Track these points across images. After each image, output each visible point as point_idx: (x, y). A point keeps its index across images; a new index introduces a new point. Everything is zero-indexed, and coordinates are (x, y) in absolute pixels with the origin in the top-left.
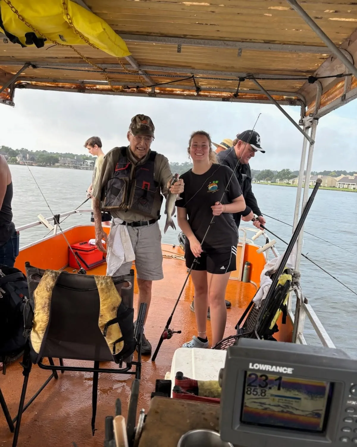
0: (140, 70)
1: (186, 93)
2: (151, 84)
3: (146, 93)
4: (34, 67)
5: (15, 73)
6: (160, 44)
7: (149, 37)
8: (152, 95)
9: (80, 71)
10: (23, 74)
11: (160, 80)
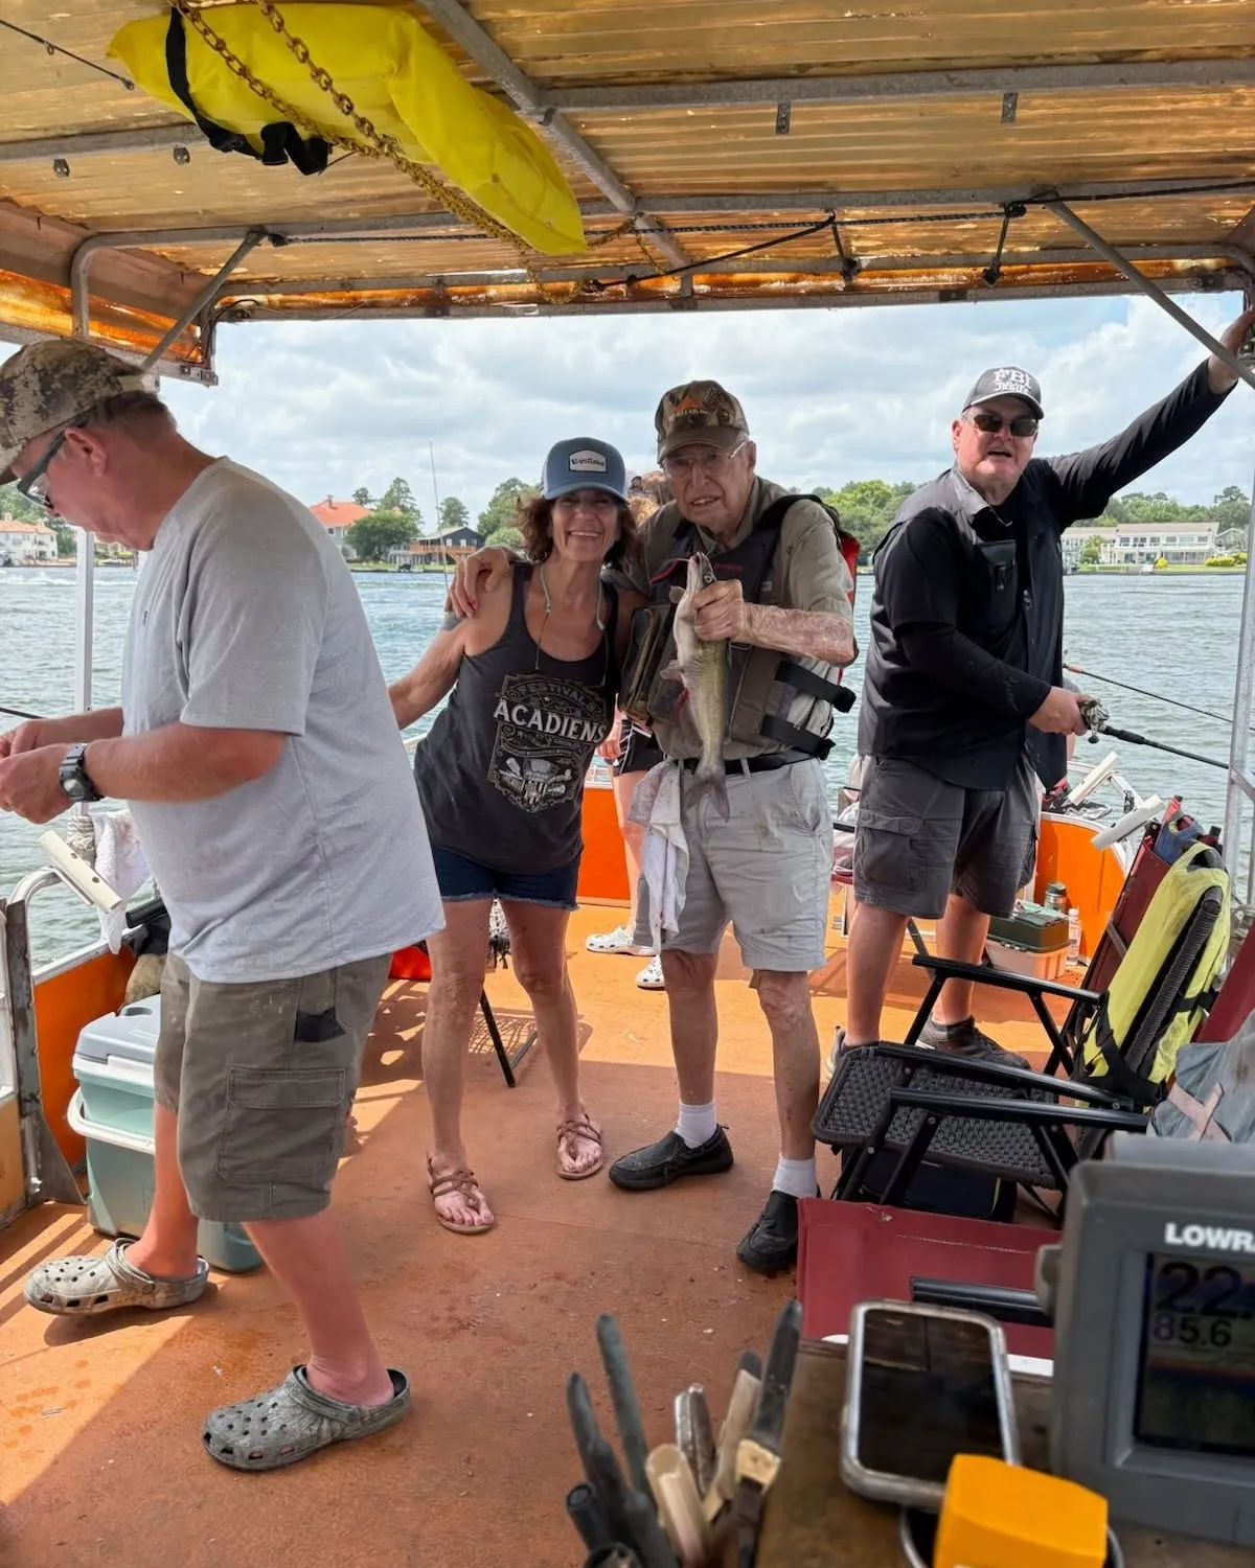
0: (641, 215)
1: (806, 284)
2: (679, 263)
3: (662, 299)
4: (278, 240)
5: (215, 271)
6: (711, 110)
7: (672, 88)
8: (685, 302)
9: (428, 242)
10: (239, 271)
11: (708, 247)
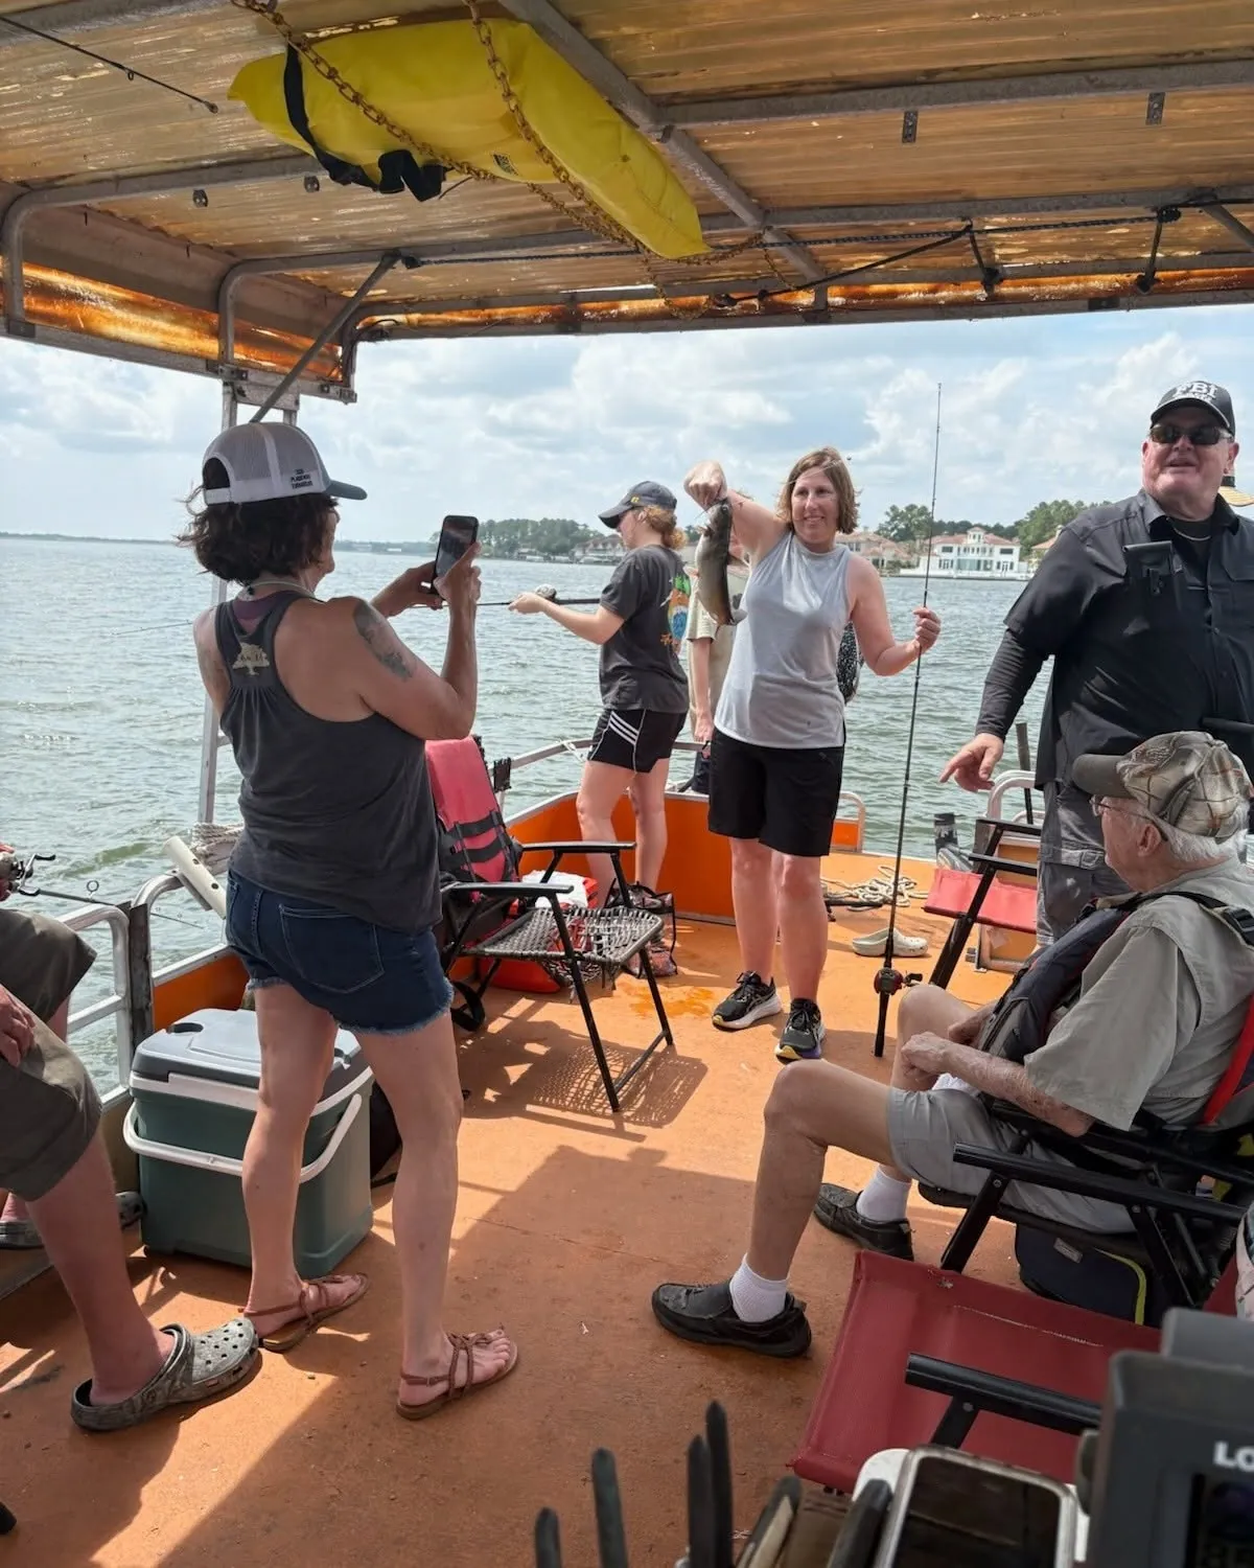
0: (769, 228)
1: (946, 294)
2: (812, 276)
3: (796, 312)
4: (412, 263)
5: (352, 294)
6: (836, 120)
7: (794, 100)
8: (819, 315)
9: (559, 260)
10: (377, 293)
11: (844, 259)
